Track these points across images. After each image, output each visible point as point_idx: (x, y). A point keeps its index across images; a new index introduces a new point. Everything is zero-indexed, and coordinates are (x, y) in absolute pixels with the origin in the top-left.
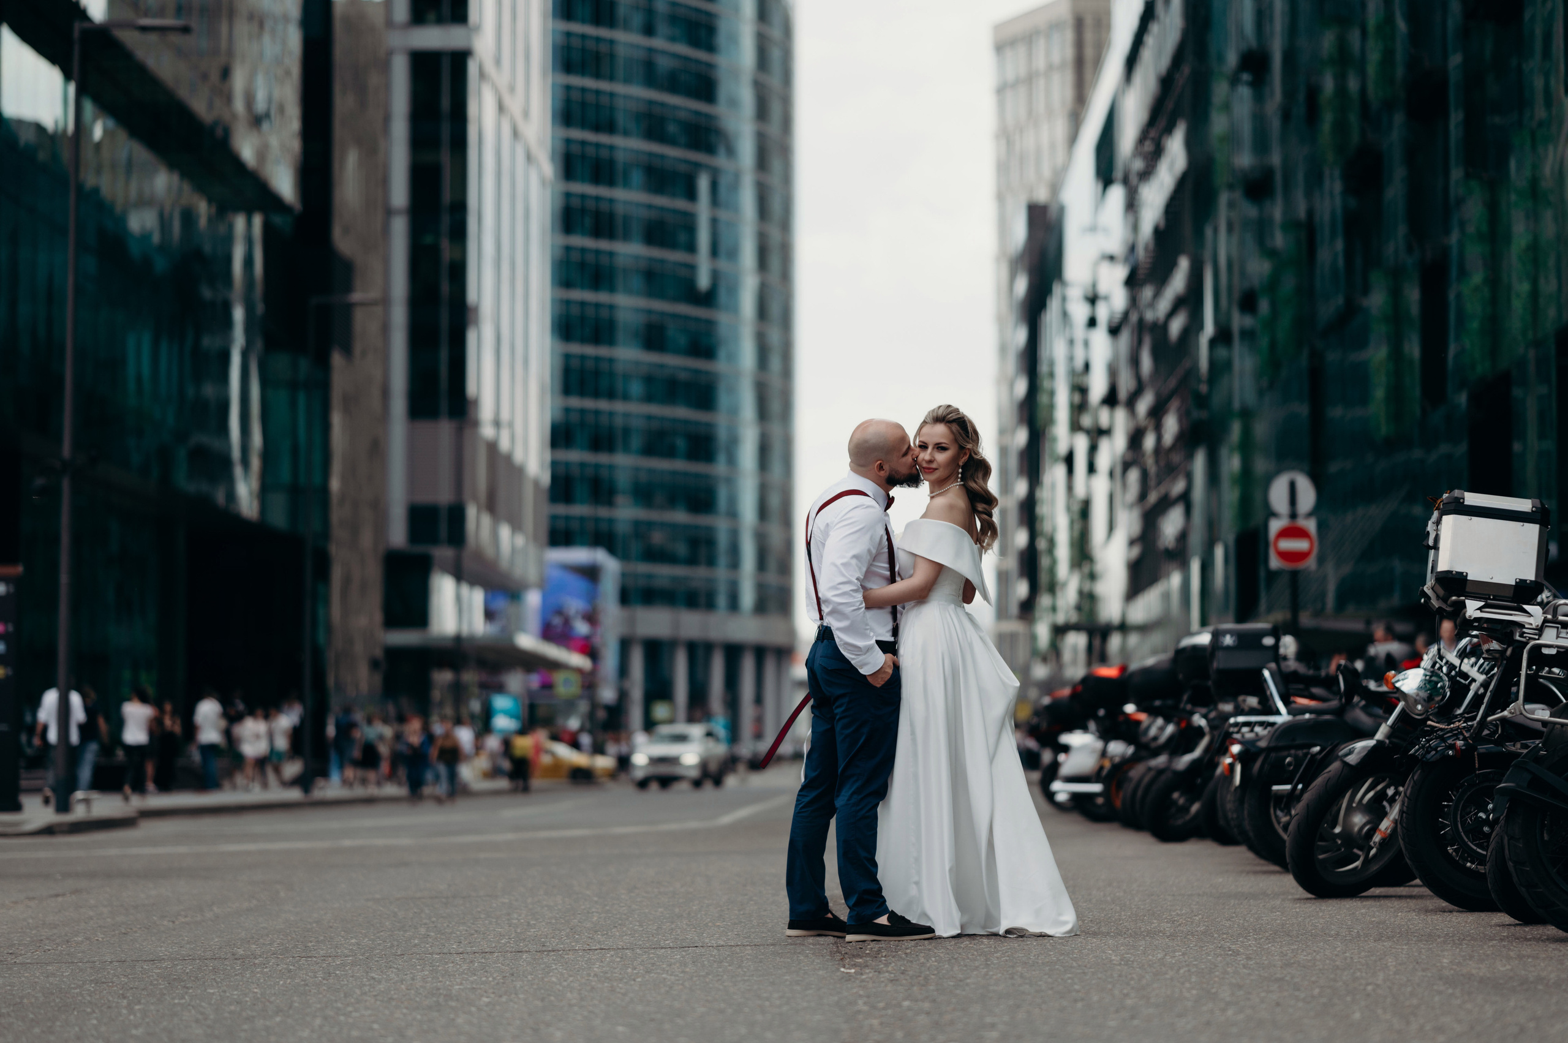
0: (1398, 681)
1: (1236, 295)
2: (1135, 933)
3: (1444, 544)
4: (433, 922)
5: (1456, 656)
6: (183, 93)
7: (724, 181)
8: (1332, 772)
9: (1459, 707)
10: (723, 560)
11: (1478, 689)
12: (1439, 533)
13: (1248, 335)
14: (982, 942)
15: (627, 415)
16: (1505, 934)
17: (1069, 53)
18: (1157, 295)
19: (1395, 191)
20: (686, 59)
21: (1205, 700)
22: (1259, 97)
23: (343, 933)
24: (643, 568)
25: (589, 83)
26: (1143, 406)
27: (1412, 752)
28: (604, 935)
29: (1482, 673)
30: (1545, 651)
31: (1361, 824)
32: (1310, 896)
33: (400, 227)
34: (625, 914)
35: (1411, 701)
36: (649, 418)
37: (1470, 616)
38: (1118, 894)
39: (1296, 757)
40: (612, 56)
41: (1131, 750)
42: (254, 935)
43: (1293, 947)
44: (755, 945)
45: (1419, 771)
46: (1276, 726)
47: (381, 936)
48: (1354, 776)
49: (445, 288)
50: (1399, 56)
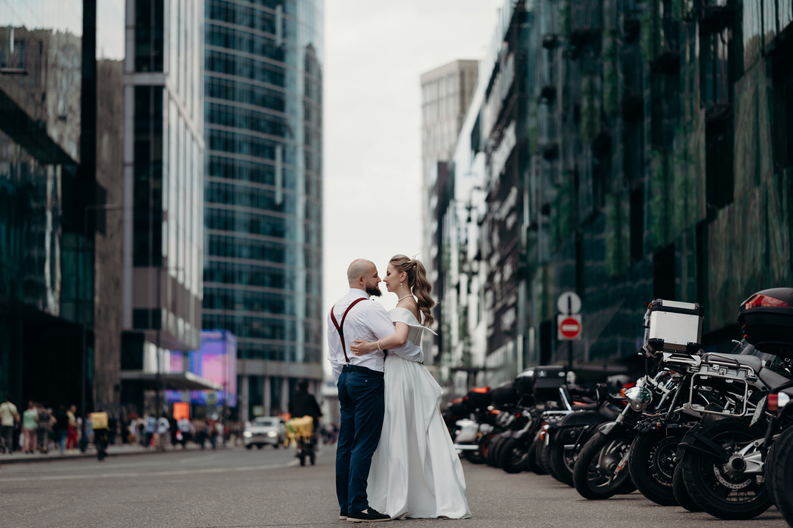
0: (627, 393)
1: (540, 206)
2: (501, 517)
3: (652, 325)
4: (153, 514)
5: (655, 381)
6: (22, 105)
7: (288, 151)
8: (595, 438)
9: (657, 405)
10: (288, 336)
11: (666, 397)
12: (650, 320)
13: (546, 226)
14: (427, 522)
15: (240, 265)
16: (682, 517)
17: (457, 88)
18: (501, 206)
19: (618, 156)
20: (270, 90)
21: (529, 403)
22: (551, 110)
23: (108, 519)
24: (249, 340)
25: (222, 102)
26: (495, 260)
27: (635, 427)
28: (239, 519)
29: (668, 389)
30: (702, 378)
31: (609, 463)
32: (584, 499)
33: (129, 172)
34: (248, 510)
35: (634, 403)
36: (252, 266)
37: (665, 361)
38: (490, 498)
39: (576, 431)
40: (234, 89)
41: (491, 428)
42: (64, 520)
43: (579, 524)
44: (314, 524)
45: (639, 437)
46: (566, 416)
47: (127, 520)
48: (606, 440)
49: (151, 202)
50: (620, 91)
